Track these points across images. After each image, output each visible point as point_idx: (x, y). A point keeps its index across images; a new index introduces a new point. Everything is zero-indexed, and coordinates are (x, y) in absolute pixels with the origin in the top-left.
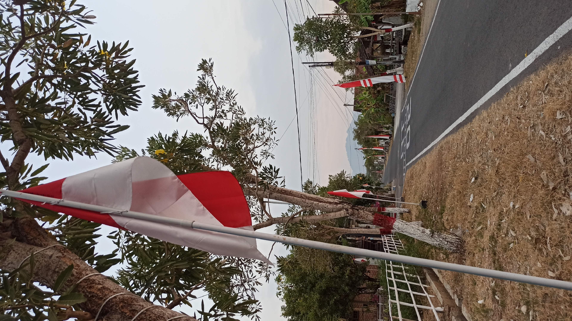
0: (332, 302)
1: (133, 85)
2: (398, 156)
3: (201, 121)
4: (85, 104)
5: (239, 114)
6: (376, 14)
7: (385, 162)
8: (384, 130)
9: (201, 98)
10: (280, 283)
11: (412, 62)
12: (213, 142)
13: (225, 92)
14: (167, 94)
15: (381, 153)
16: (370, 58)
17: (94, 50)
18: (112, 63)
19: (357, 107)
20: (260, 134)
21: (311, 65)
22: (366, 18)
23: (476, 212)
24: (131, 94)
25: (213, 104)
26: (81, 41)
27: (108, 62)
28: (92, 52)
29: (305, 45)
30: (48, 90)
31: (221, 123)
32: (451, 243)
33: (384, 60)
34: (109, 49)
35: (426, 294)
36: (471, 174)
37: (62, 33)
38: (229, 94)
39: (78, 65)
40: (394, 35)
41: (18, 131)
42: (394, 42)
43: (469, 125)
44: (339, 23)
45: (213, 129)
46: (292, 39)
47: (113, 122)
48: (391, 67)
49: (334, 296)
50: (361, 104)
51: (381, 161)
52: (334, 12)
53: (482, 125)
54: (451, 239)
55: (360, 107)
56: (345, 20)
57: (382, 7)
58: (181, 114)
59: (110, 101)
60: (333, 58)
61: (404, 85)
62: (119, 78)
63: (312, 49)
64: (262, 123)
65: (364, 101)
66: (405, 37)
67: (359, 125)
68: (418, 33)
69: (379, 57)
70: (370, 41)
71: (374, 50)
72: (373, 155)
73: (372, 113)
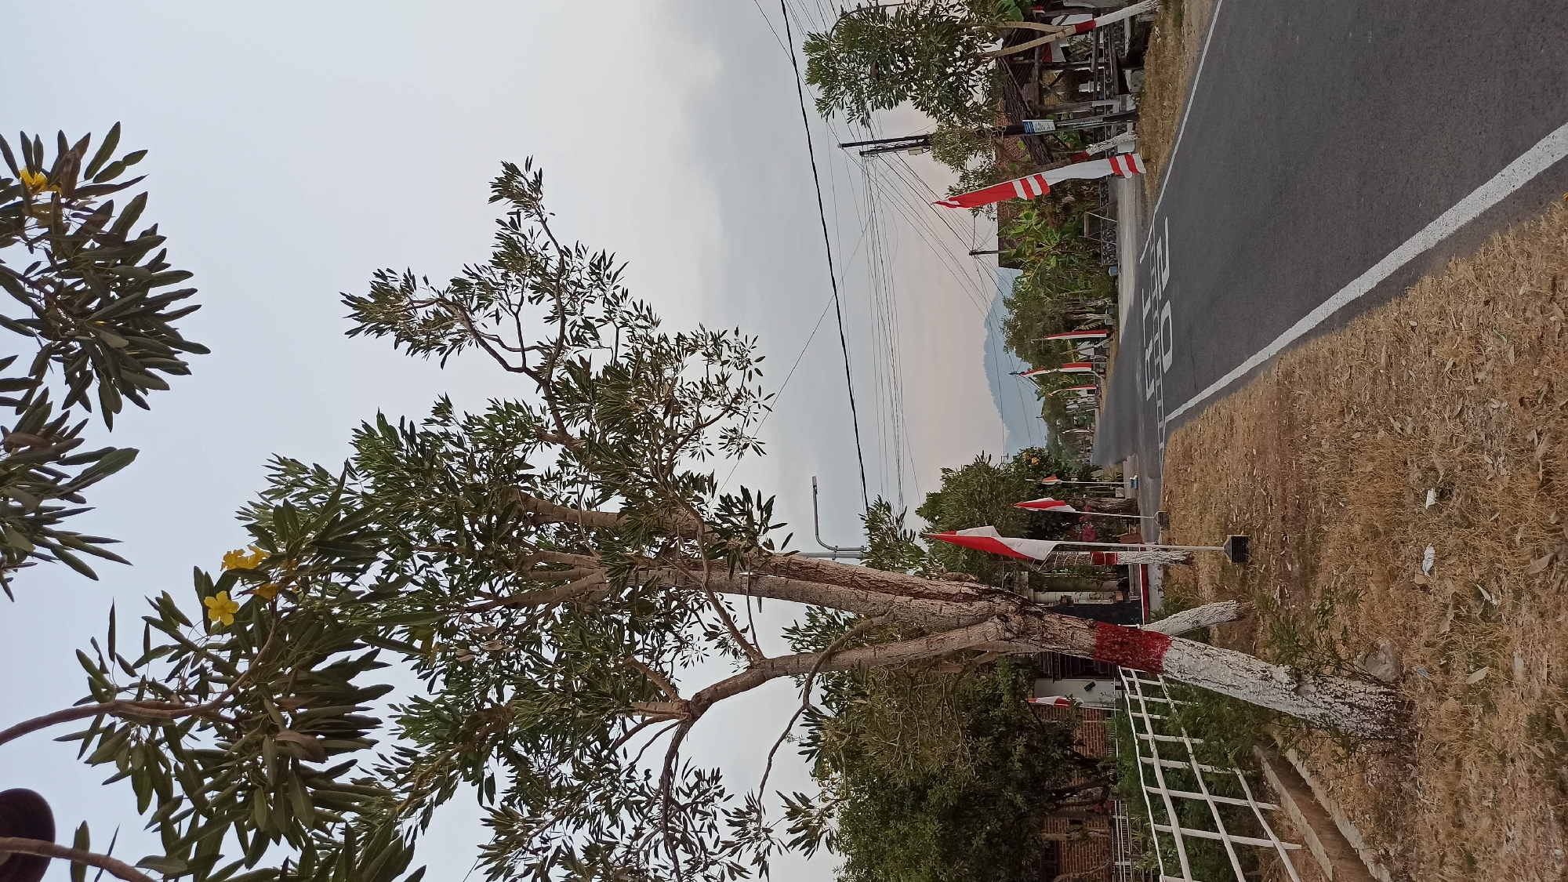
0: (978, 842)
1: (151, 292)
2: (1139, 390)
5: (639, 326)
7: (1098, 405)
8: (1089, 316)
9: (509, 290)
10: (826, 782)
11: (1161, 114)
13: (586, 262)
14: (398, 285)
15: (1085, 379)
16: (1035, 113)
19: (1008, 257)
20: (713, 380)
21: (865, 148)
23: (1457, 617)
25: (554, 302)
29: (842, 93)
31: (582, 360)
32: (1364, 709)
33: (1076, 116)
34: (49, 163)
35: (1273, 841)
36: (1415, 475)
38: (598, 267)
40: (1101, 41)
42: (1102, 60)
43: (1394, 306)
44: (937, 17)
46: (804, 77)
48: (1098, 135)
49: (984, 823)
50: (1018, 246)
51: (1086, 400)
53: (1451, 309)
54: (1362, 695)
55: (1016, 255)
56: (954, 6)
58: (455, 342)
60: (928, 125)
61: (1143, 184)
63: (863, 103)
64: (716, 347)
65: (1028, 239)
66: (1132, 43)
67: (1018, 307)
68: (1174, 26)
69: (1061, 110)
70: (1033, 64)
71: (1046, 89)
72: (1064, 386)
73: (1053, 271)
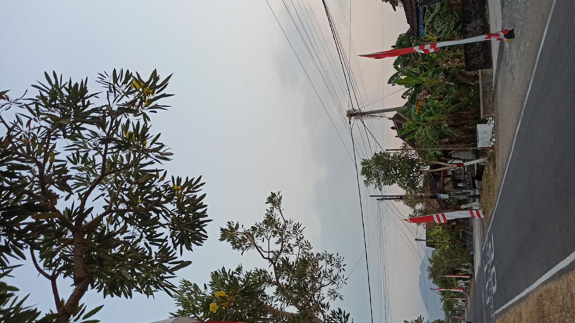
1: (201, 219)
2: (483, 300)
3: (266, 255)
4: (152, 238)
5: (306, 249)
6: (445, 149)
7: (466, 307)
8: (462, 269)
9: (268, 232)
11: (489, 197)
12: (277, 278)
13: (292, 226)
14: (234, 227)
15: (461, 295)
16: (441, 192)
17: (168, 185)
18: (183, 197)
19: (430, 243)
20: (328, 271)
21: (379, 198)
22: (435, 153)
24: (198, 229)
25: (280, 237)
26: (157, 176)
27: (180, 197)
28: (166, 187)
29: (373, 179)
30: (119, 224)
31: (286, 258)
33: (457, 194)
34: (182, 184)
37: (140, 169)
38: (296, 227)
39: (151, 199)
40: (466, 170)
41: (80, 268)
42: (466, 176)
44: (407, 157)
45: (278, 264)
46: (360, 173)
47: (176, 258)
48: (465, 202)
50: (434, 239)
51: (461, 304)
52: (401, 148)
55: (433, 242)
56: (413, 155)
57: (451, 143)
58: (247, 247)
59: (177, 235)
60: (402, 192)
61: (483, 221)
62: (188, 212)
63: (380, 183)
64: (330, 259)
65: (438, 236)
66: (477, 172)
67: (434, 263)
68: (493, 168)
69: (451, 191)
70: (441, 175)
71: (445, 184)
72: (452, 297)
73: (448, 250)
